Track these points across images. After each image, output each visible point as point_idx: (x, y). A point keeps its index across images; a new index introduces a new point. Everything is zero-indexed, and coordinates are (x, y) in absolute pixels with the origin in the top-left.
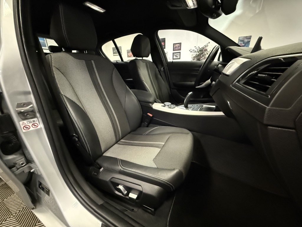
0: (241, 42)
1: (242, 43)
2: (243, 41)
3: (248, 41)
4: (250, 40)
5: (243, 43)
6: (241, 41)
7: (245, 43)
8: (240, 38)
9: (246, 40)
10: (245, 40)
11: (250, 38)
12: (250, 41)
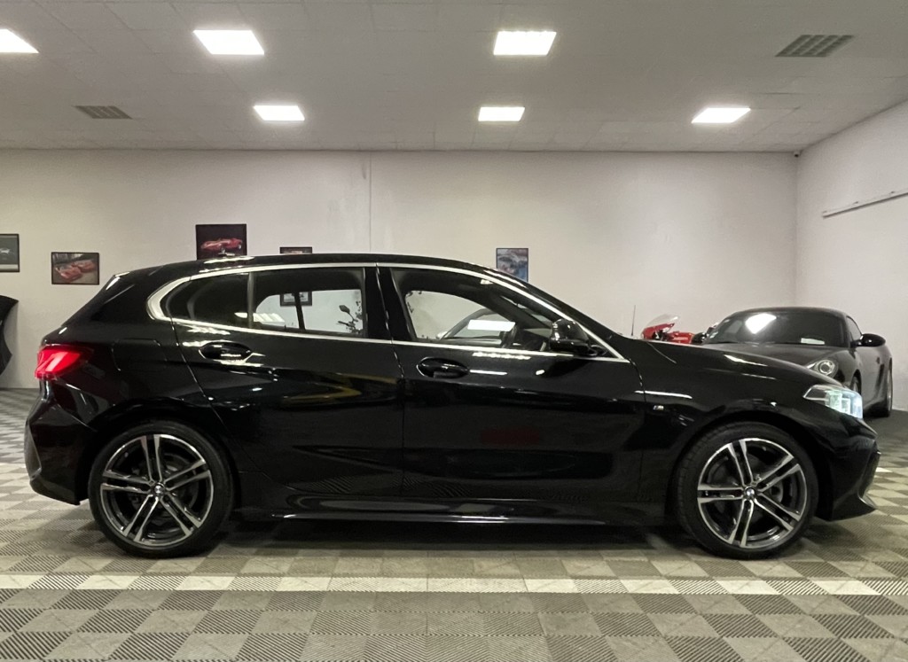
0: (502, 263)
1: (508, 265)
2: (508, 260)
3: (522, 262)
4: (526, 260)
5: (512, 266)
6: (504, 261)
7: (516, 267)
8: (499, 252)
9: (517, 260)
10: (513, 259)
11: (527, 255)
12: (527, 263)
